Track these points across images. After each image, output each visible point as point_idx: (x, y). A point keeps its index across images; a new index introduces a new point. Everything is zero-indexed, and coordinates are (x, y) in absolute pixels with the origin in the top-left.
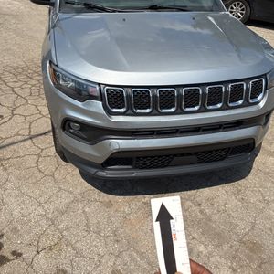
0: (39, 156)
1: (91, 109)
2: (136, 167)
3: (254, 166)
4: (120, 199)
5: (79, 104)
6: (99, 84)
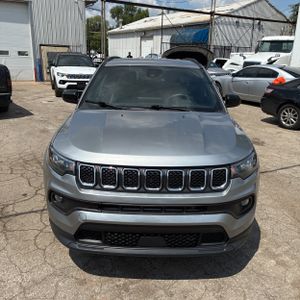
0: (41, 231)
1: (67, 181)
2: (106, 243)
3: (248, 265)
4: (95, 278)
5: (59, 177)
6: (76, 162)
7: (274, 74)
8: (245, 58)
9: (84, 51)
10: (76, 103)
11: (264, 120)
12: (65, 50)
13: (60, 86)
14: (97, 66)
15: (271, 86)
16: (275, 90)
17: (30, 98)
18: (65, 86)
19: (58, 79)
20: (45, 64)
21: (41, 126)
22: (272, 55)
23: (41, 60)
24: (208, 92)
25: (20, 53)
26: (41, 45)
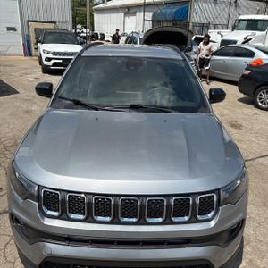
6: (39, 186)
7: (251, 54)
8: (222, 36)
9: (69, 27)
10: (50, 97)
11: (241, 100)
12: (52, 26)
13: (46, 63)
14: (81, 44)
15: (249, 67)
16: (253, 71)
17: (17, 74)
18: (50, 63)
19: (44, 56)
20: (33, 40)
21: (25, 106)
22: (249, 33)
23: (28, 36)
24: (190, 83)
25: (9, 29)
26: (29, 21)
